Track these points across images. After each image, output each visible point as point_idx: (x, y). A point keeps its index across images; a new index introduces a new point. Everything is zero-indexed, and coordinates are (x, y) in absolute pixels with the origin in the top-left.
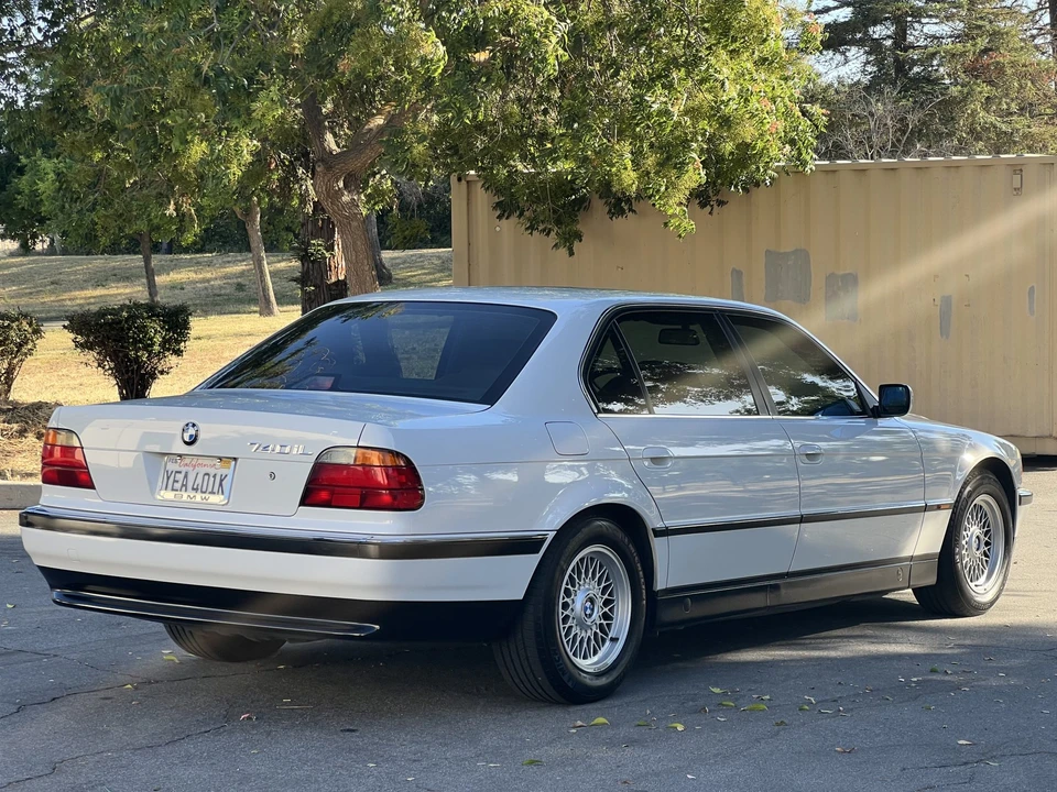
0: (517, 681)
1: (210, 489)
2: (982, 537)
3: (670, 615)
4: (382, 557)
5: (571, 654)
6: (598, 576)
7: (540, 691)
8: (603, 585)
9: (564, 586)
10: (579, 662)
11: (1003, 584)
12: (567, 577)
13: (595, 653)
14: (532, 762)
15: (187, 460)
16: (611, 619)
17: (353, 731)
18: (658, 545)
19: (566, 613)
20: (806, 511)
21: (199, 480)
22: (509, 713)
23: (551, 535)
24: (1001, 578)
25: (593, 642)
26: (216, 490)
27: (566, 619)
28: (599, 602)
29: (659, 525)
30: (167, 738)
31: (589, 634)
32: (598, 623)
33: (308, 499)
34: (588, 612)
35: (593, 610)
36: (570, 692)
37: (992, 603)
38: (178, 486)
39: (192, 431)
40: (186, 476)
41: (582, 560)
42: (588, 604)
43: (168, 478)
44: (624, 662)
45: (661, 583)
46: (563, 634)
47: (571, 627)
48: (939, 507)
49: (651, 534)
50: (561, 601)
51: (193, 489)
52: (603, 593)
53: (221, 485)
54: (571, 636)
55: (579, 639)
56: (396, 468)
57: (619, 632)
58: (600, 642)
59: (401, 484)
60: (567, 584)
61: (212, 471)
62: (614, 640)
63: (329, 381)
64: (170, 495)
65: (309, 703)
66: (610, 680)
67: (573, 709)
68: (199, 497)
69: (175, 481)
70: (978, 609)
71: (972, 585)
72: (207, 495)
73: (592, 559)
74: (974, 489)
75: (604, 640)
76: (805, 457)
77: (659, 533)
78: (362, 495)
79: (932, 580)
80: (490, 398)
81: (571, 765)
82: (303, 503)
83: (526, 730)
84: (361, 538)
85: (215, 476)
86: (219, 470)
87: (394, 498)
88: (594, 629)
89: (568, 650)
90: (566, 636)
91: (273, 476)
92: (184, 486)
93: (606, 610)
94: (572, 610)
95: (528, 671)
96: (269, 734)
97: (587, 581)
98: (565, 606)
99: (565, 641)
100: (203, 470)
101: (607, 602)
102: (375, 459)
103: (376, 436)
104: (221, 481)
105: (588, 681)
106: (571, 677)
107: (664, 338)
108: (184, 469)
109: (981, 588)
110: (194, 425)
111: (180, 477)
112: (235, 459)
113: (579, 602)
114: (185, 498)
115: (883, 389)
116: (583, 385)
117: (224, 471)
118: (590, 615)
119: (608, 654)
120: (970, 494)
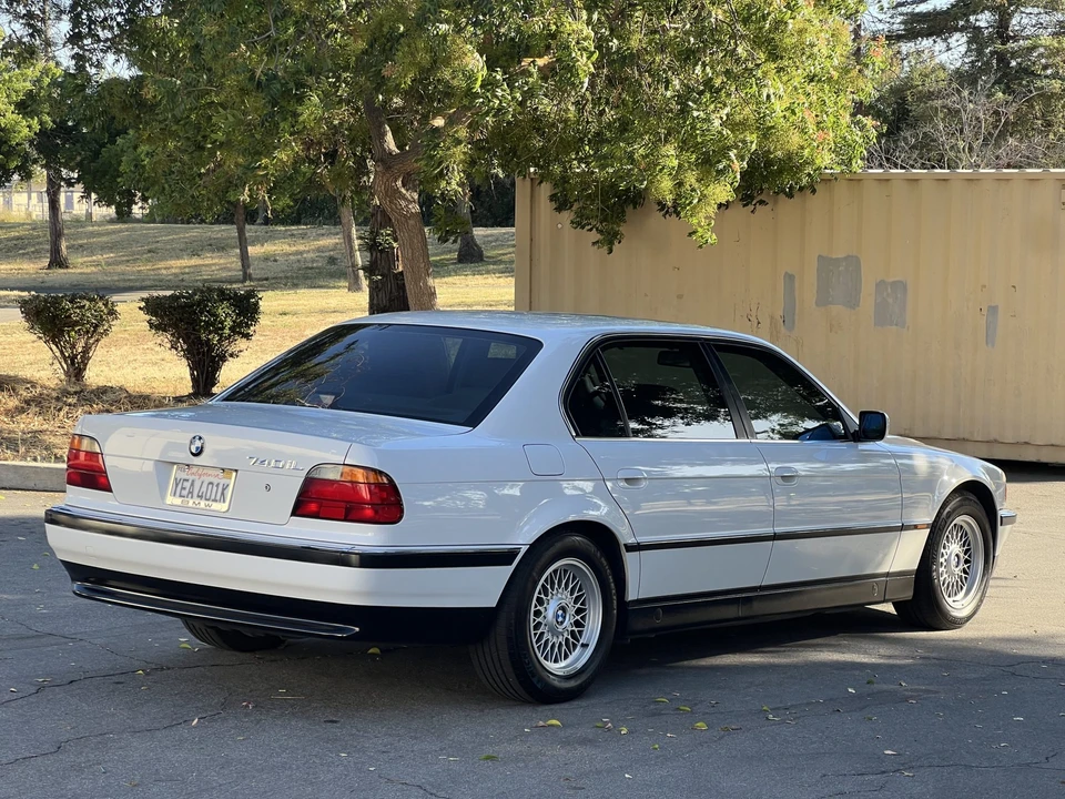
0: (491, 680)
1: (213, 497)
2: (962, 555)
3: (639, 624)
4: (362, 565)
5: (542, 659)
6: (571, 586)
7: (512, 691)
8: (576, 594)
9: (536, 595)
10: (550, 665)
11: (981, 601)
12: (539, 587)
13: (566, 657)
14: (490, 758)
15: (194, 470)
16: (583, 626)
17: (335, 722)
18: (630, 559)
19: (538, 620)
20: (779, 530)
21: (204, 489)
22: (482, 711)
23: (524, 549)
24: (980, 594)
25: (564, 647)
26: (218, 498)
27: (537, 626)
28: (571, 610)
29: (631, 541)
30: (166, 723)
31: (560, 640)
32: (570, 629)
33: (299, 510)
34: (560, 619)
35: (564, 618)
36: (540, 692)
37: (969, 618)
38: (185, 493)
39: (198, 443)
40: (192, 484)
41: (555, 571)
42: (560, 612)
43: (177, 485)
44: (593, 667)
45: (632, 595)
46: (534, 641)
47: (542, 633)
48: (916, 527)
49: (623, 549)
50: (533, 610)
51: (198, 496)
52: (575, 602)
53: (223, 494)
54: (543, 641)
55: (550, 644)
56: (379, 486)
57: (589, 639)
58: (570, 647)
59: (382, 499)
60: (540, 593)
61: (216, 481)
62: (585, 646)
63: (328, 399)
64: (178, 501)
65: (302, 694)
66: (579, 682)
67: (541, 709)
68: (203, 504)
69: (183, 488)
70: (955, 623)
71: (950, 600)
72: (210, 503)
73: (565, 571)
74: (954, 510)
75: (575, 646)
76: (780, 481)
77: (631, 548)
78: (346, 508)
79: (908, 594)
80: (473, 420)
81: (524, 761)
82: (295, 513)
83: (493, 726)
84: (345, 548)
85: (218, 485)
86: (221, 479)
87: (376, 512)
88: (566, 635)
89: (539, 655)
90: (537, 642)
91: (268, 487)
92: (191, 493)
93: (578, 618)
94: (545, 617)
95: (500, 672)
96: (258, 722)
97: (560, 590)
98: (538, 613)
99: (536, 647)
100: (207, 480)
101: (579, 611)
102: (360, 476)
103: (360, 455)
104: (224, 490)
105: (556, 683)
106: (541, 679)
107: (663, 359)
108: (191, 478)
109: (958, 604)
110: (200, 438)
111: (187, 485)
112: (236, 471)
113: (550, 610)
114: (190, 504)
115: (863, 415)
116: (563, 410)
117: (225, 481)
118: (562, 623)
119: (579, 658)
120: (949, 514)
